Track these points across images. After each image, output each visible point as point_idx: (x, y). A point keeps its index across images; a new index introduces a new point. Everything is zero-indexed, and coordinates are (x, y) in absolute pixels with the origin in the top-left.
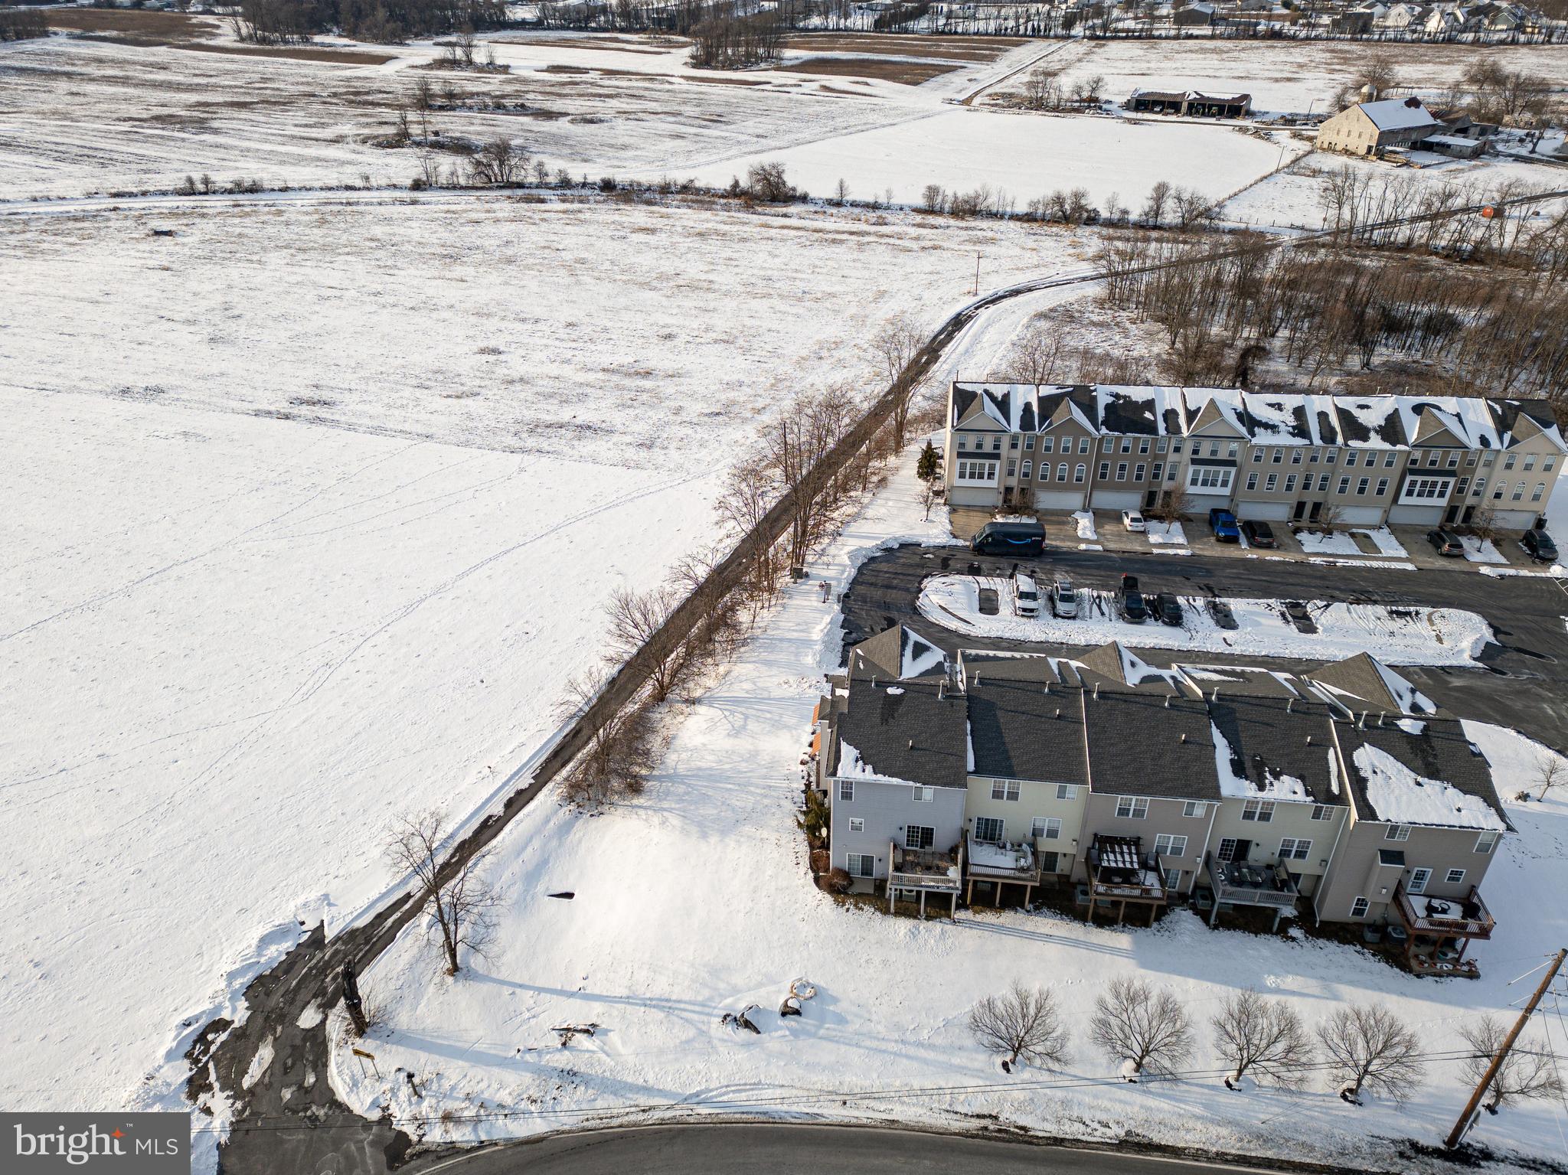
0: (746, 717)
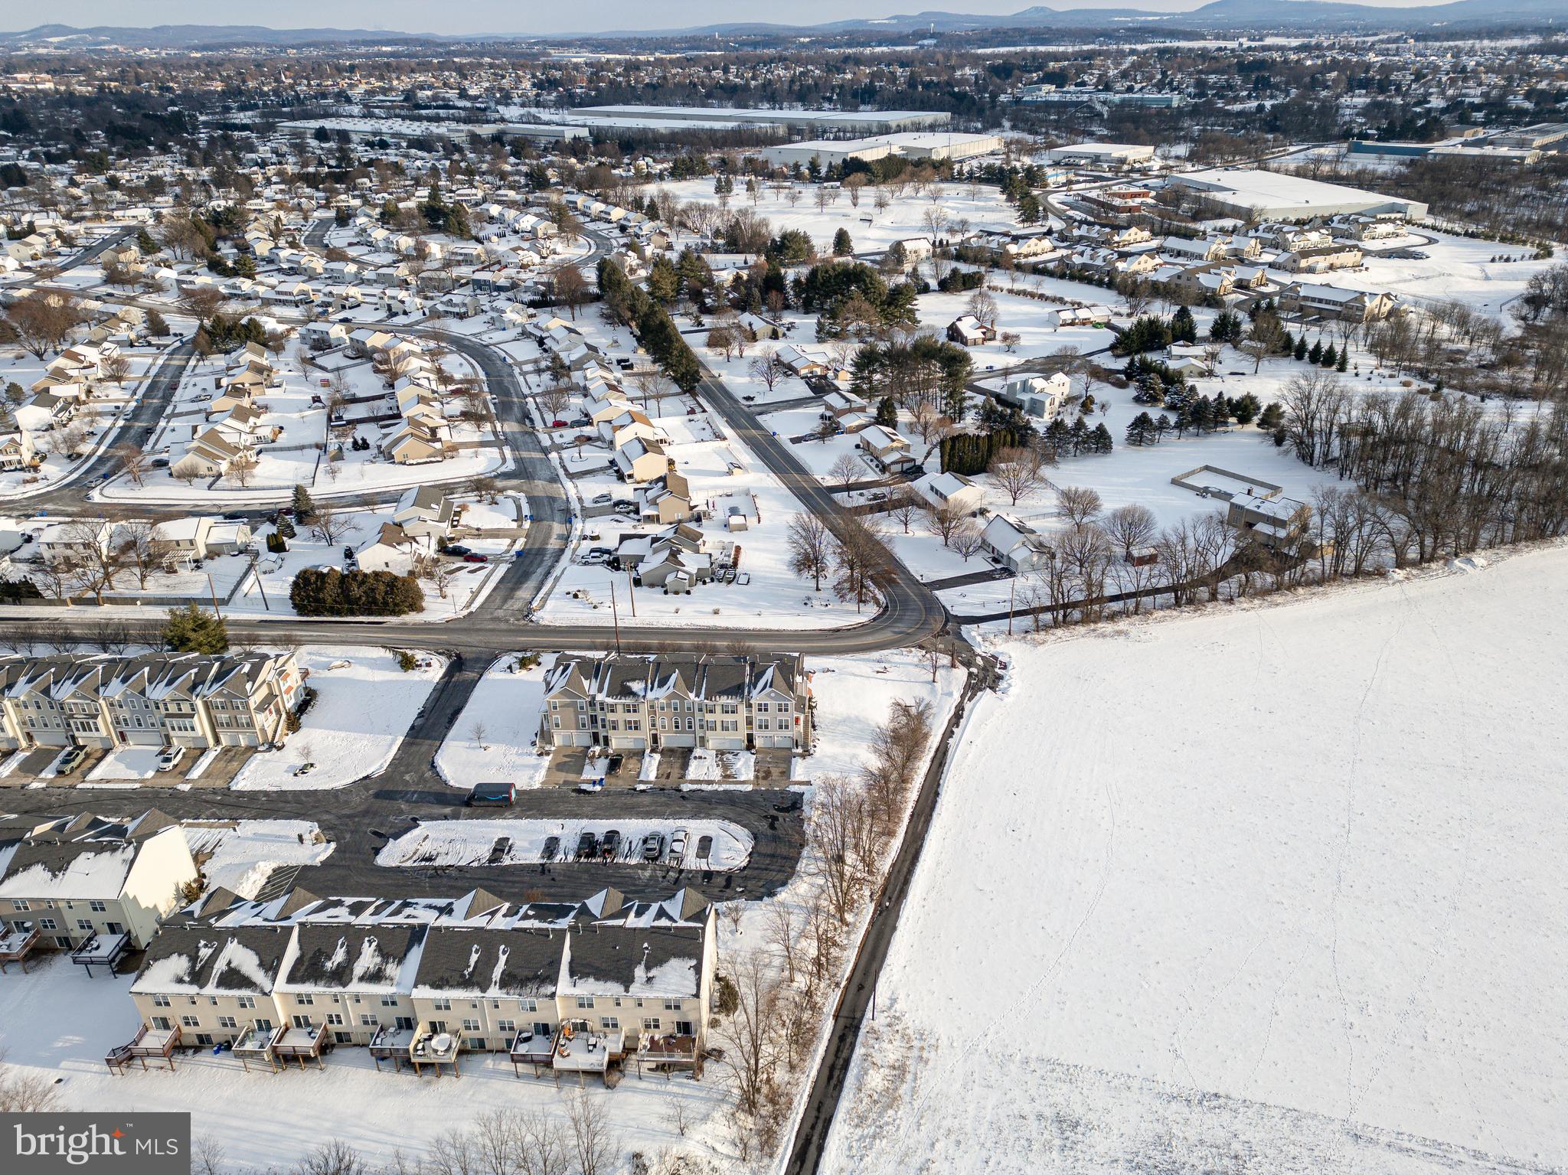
0: (850, 762)
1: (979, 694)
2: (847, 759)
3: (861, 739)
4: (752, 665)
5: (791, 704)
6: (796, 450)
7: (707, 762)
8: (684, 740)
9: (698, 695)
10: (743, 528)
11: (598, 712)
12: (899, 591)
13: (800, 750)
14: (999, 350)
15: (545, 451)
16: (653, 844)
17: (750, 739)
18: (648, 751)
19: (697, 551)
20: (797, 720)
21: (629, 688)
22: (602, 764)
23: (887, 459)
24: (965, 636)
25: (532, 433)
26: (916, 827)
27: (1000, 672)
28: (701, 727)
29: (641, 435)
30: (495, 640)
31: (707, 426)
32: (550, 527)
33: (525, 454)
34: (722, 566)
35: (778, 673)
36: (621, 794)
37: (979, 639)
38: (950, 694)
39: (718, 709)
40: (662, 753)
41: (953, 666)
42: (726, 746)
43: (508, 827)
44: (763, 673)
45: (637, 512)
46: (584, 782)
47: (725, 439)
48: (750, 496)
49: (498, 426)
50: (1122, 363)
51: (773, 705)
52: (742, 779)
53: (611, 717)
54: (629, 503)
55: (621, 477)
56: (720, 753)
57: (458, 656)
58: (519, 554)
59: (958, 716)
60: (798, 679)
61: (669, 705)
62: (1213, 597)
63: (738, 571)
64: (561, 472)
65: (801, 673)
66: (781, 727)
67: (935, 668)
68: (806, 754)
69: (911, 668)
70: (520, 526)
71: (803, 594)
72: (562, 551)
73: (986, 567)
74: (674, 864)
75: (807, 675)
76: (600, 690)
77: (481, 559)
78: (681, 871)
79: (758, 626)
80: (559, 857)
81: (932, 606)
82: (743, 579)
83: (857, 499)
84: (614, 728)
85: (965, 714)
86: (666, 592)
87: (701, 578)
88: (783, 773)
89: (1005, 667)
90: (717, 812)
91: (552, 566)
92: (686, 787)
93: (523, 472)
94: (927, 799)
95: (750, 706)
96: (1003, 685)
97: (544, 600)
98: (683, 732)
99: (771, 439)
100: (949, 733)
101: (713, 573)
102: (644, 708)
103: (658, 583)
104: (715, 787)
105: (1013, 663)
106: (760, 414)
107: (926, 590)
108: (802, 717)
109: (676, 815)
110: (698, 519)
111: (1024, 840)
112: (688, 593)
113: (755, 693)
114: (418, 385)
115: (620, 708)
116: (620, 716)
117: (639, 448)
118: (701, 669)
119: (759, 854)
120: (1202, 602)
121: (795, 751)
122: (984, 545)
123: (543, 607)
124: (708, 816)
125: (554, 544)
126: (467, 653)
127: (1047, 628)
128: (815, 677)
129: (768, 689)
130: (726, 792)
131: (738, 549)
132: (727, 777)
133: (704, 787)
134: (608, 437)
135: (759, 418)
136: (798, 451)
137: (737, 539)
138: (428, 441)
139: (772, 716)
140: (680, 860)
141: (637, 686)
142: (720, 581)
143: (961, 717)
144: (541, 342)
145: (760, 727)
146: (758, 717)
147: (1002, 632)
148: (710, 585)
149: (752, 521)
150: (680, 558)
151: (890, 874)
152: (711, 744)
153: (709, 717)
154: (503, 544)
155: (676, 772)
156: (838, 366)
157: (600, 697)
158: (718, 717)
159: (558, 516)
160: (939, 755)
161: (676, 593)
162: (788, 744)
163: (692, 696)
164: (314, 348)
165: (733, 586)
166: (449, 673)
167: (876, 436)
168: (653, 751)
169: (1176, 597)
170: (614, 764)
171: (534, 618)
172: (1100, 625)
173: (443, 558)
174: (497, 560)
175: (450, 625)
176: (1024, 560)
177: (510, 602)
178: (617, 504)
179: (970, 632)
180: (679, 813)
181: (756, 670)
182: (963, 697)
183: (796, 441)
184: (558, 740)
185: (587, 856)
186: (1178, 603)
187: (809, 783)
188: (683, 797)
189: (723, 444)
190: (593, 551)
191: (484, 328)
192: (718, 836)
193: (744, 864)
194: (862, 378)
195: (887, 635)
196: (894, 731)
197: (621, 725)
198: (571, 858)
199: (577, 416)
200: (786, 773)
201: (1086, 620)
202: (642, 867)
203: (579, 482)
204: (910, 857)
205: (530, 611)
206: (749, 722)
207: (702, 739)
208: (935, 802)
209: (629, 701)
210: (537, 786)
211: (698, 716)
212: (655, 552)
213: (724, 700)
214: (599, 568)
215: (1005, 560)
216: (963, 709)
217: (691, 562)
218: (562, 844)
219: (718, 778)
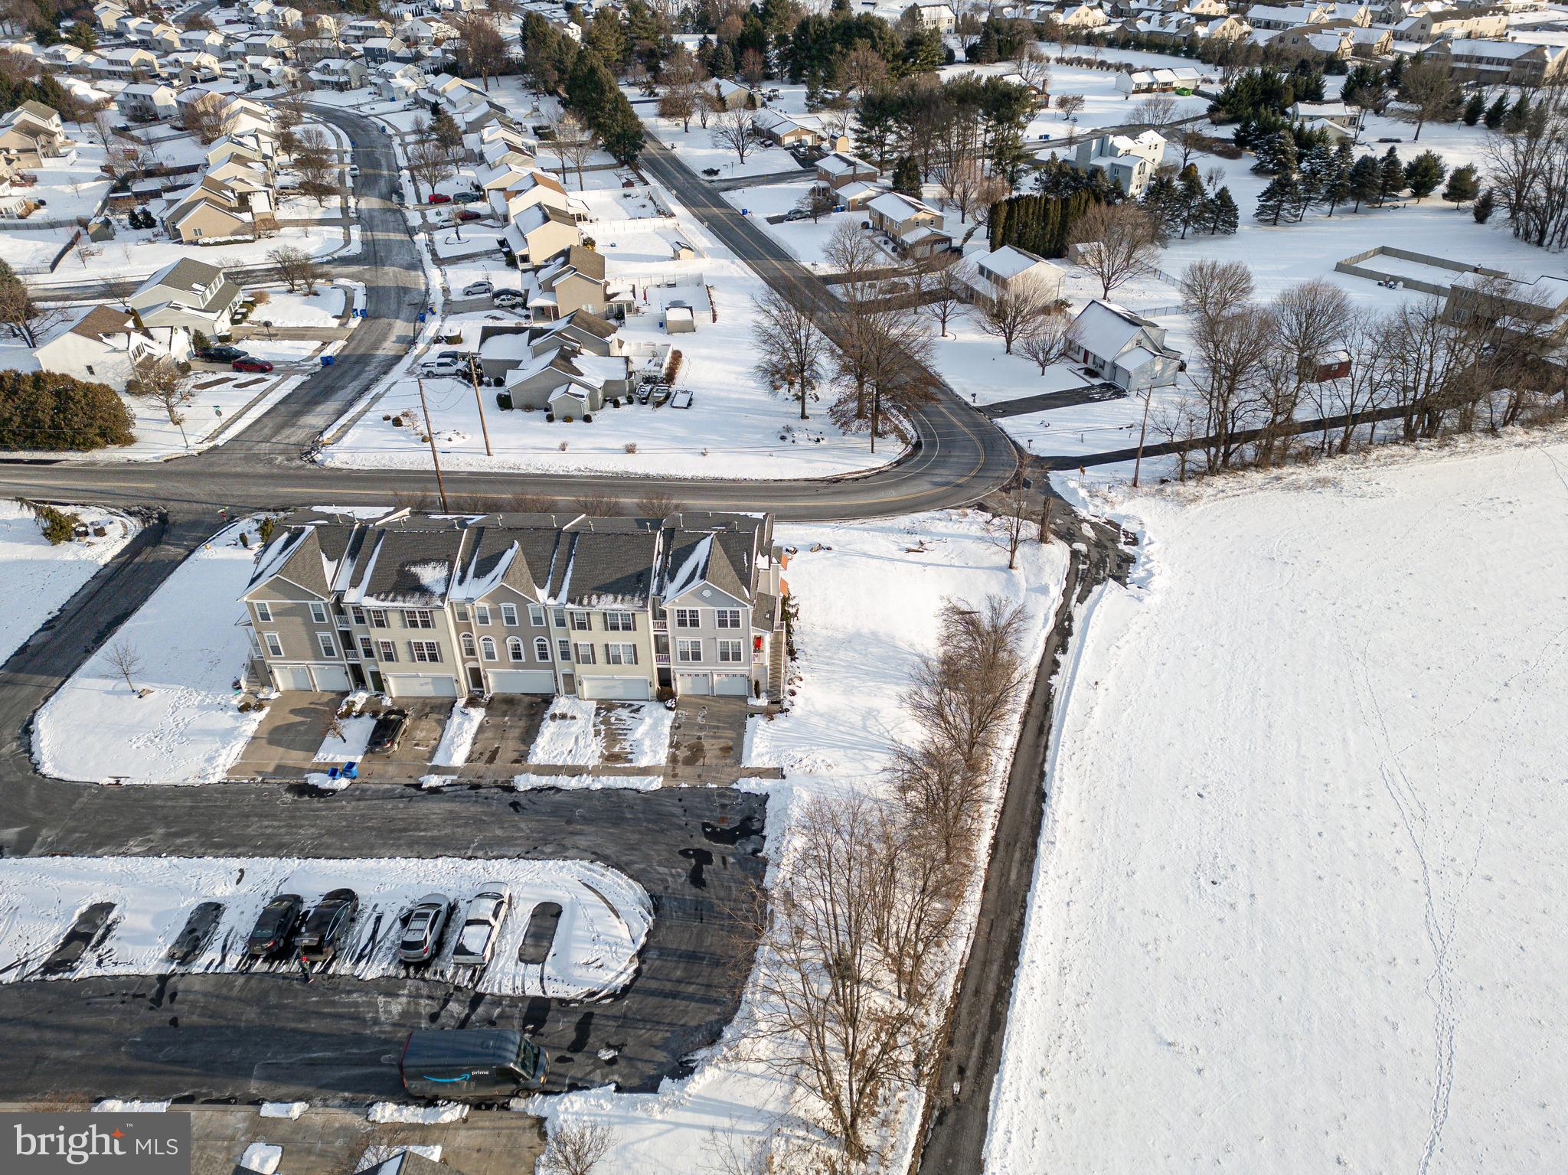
0: (865, 728)
1: (1096, 589)
2: (857, 719)
3: (883, 677)
4: (669, 535)
5: (746, 612)
6: (775, 232)
7: (575, 728)
8: (533, 681)
9: (554, 594)
10: (688, 328)
11: (353, 626)
12: (938, 420)
13: (763, 701)
14: (1054, 118)
15: (411, 232)
16: (423, 932)
17: (665, 678)
18: (461, 702)
19: (607, 353)
20: (758, 641)
21: (415, 578)
22: (360, 730)
23: (909, 238)
24: (1057, 488)
25: (399, 212)
26: (1004, 874)
27: (1129, 550)
28: (565, 655)
29: (545, 202)
30: (238, 491)
31: (649, 203)
32: (390, 326)
33: (380, 235)
34: (648, 380)
35: (719, 550)
36: (388, 795)
37: (1083, 493)
38: (1044, 590)
39: (597, 621)
40: (490, 706)
41: (1043, 539)
42: (617, 693)
43: (119, 879)
44: (690, 549)
45: (524, 306)
46: (317, 769)
47: (672, 215)
48: (704, 287)
49: (352, 202)
50: (1227, 132)
51: (707, 613)
52: (644, 762)
53: (378, 635)
54: (516, 294)
55: (511, 262)
56: (606, 706)
57: (163, 518)
58: (327, 361)
59: (1062, 634)
60: (761, 562)
61: (495, 613)
62: (1465, 428)
63: (673, 389)
64: (427, 257)
65: (767, 550)
66: (725, 657)
67: (1015, 543)
68: (776, 708)
69: (969, 544)
70: (342, 325)
71: (780, 423)
72: (398, 359)
73: (1078, 383)
74: (464, 978)
75: (778, 555)
76: (355, 582)
77: (264, 367)
78: (478, 999)
79: (700, 473)
80: (210, 956)
81: (996, 444)
82: (681, 400)
83: (865, 293)
84: (389, 657)
85: (1076, 626)
86: (550, 419)
87: (611, 396)
88: (727, 750)
89: (1135, 542)
90: (582, 842)
91: (376, 380)
92: (525, 782)
93: (372, 256)
94: (1021, 808)
95: (660, 615)
96: (1136, 572)
97: (345, 430)
98: (530, 665)
99: (741, 219)
100: (1049, 666)
101: (633, 390)
102: (447, 616)
103: (537, 404)
104: (586, 781)
105: (1149, 534)
106: (727, 189)
107: (983, 418)
108: (768, 638)
109: (493, 849)
110: (620, 316)
111: (1243, 905)
112: (587, 419)
113: (671, 589)
114: (240, 144)
115: (394, 619)
116: (396, 633)
117: (539, 215)
118: (564, 541)
119: (663, 952)
120: (1448, 434)
121: (753, 702)
122: (1070, 350)
123: (339, 439)
124: (561, 852)
125: (389, 348)
126: (179, 512)
127: (1199, 475)
128: (795, 562)
129: (697, 583)
130: (606, 792)
131: (677, 356)
132: (613, 759)
133: (565, 782)
134: (500, 211)
135: (723, 195)
136: (780, 234)
137: (676, 342)
138: (231, 210)
139: (708, 635)
140: (479, 971)
141: (430, 575)
142: (644, 401)
143: (1069, 632)
144: (435, 109)
145: (684, 656)
146: (680, 639)
147: (1121, 482)
148: (626, 409)
149: (702, 318)
150: (576, 362)
151: (957, 997)
152: (586, 689)
153: (578, 637)
154: (309, 347)
155: (509, 748)
156: (838, 133)
157: (353, 596)
158: (597, 636)
159: (406, 311)
160: (1037, 709)
161: (568, 419)
162: (740, 688)
163: (542, 594)
164: (134, 118)
165: (665, 410)
166: (133, 550)
167: (894, 207)
168: (472, 702)
169: (1408, 425)
170: (386, 729)
171: (318, 457)
172: (1286, 470)
173: (198, 365)
174: (290, 369)
175: (168, 467)
176: (1141, 370)
177: (287, 432)
178: (497, 295)
179: (1067, 483)
180: (500, 842)
181: (675, 545)
182: (1067, 594)
183: (772, 221)
184: (283, 679)
185: (271, 957)
186: (1410, 436)
187: (778, 773)
188: (515, 805)
189: (669, 223)
190: (442, 356)
191: (369, 98)
192: (576, 903)
193: (624, 979)
194: (869, 141)
195: (922, 488)
196: (947, 661)
197: (402, 651)
198: (233, 960)
199: (467, 189)
200: (733, 751)
201: (1261, 463)
202: (387, 986)
203: (450, 270)
204: (998, 953)
205: (316, 445)
206: (662, 647)
207: (569, 678)
208: (1039, 815)
209: (412, 604)
210: (216, 777)
211: (557, 634)
212: (537, 353)
213: (608, 603)
214: (448, 382)
215: (1107, 372)
216: (1070, 619)
217: (594, 371)
218: (227, 921)
219: (594, 761)
